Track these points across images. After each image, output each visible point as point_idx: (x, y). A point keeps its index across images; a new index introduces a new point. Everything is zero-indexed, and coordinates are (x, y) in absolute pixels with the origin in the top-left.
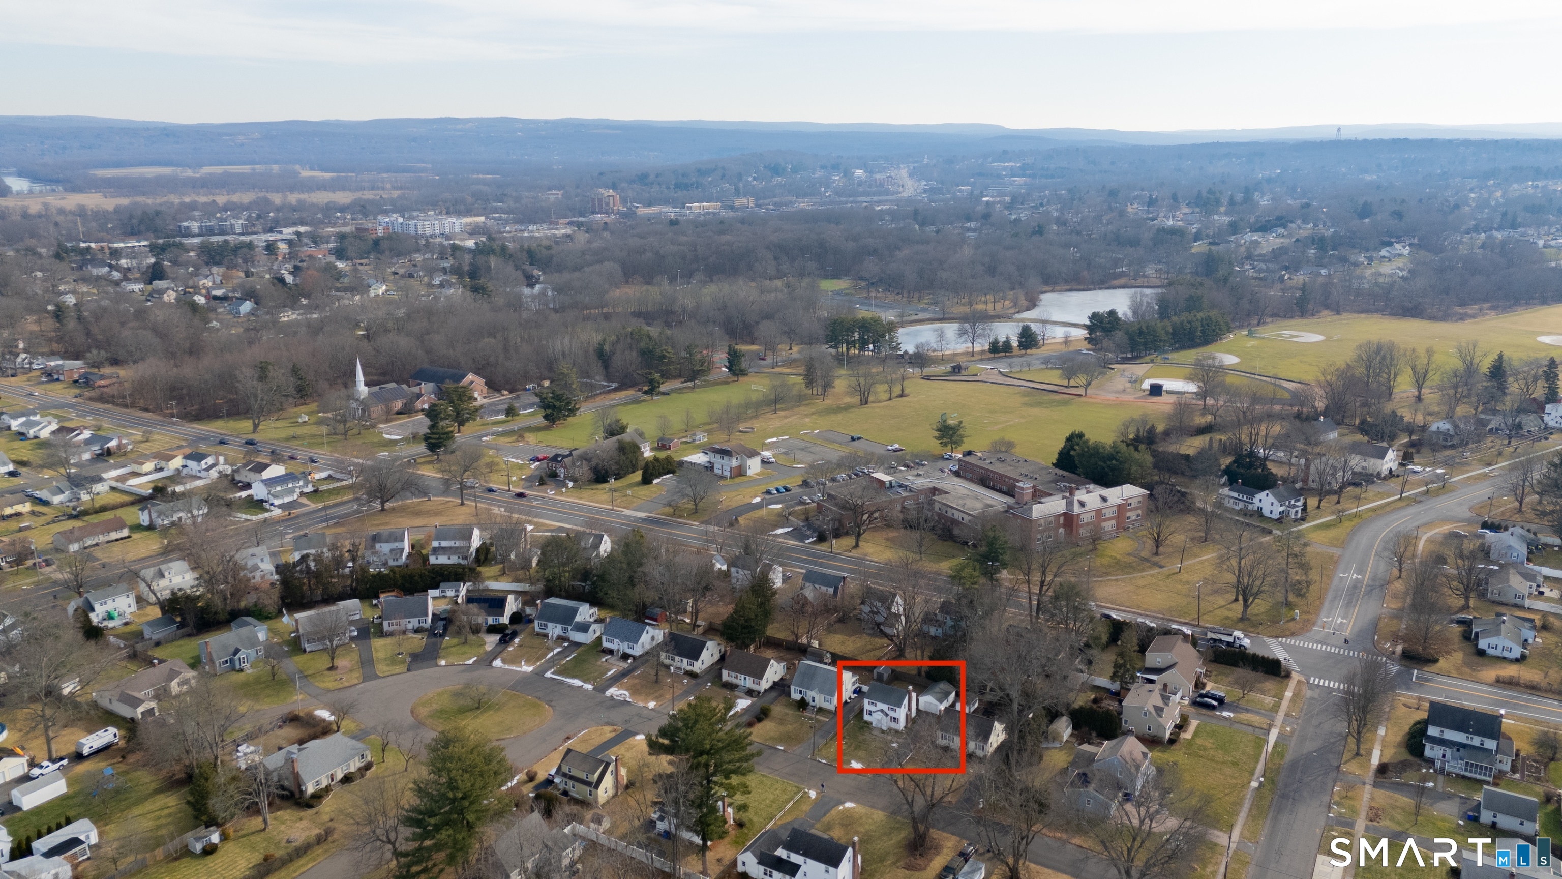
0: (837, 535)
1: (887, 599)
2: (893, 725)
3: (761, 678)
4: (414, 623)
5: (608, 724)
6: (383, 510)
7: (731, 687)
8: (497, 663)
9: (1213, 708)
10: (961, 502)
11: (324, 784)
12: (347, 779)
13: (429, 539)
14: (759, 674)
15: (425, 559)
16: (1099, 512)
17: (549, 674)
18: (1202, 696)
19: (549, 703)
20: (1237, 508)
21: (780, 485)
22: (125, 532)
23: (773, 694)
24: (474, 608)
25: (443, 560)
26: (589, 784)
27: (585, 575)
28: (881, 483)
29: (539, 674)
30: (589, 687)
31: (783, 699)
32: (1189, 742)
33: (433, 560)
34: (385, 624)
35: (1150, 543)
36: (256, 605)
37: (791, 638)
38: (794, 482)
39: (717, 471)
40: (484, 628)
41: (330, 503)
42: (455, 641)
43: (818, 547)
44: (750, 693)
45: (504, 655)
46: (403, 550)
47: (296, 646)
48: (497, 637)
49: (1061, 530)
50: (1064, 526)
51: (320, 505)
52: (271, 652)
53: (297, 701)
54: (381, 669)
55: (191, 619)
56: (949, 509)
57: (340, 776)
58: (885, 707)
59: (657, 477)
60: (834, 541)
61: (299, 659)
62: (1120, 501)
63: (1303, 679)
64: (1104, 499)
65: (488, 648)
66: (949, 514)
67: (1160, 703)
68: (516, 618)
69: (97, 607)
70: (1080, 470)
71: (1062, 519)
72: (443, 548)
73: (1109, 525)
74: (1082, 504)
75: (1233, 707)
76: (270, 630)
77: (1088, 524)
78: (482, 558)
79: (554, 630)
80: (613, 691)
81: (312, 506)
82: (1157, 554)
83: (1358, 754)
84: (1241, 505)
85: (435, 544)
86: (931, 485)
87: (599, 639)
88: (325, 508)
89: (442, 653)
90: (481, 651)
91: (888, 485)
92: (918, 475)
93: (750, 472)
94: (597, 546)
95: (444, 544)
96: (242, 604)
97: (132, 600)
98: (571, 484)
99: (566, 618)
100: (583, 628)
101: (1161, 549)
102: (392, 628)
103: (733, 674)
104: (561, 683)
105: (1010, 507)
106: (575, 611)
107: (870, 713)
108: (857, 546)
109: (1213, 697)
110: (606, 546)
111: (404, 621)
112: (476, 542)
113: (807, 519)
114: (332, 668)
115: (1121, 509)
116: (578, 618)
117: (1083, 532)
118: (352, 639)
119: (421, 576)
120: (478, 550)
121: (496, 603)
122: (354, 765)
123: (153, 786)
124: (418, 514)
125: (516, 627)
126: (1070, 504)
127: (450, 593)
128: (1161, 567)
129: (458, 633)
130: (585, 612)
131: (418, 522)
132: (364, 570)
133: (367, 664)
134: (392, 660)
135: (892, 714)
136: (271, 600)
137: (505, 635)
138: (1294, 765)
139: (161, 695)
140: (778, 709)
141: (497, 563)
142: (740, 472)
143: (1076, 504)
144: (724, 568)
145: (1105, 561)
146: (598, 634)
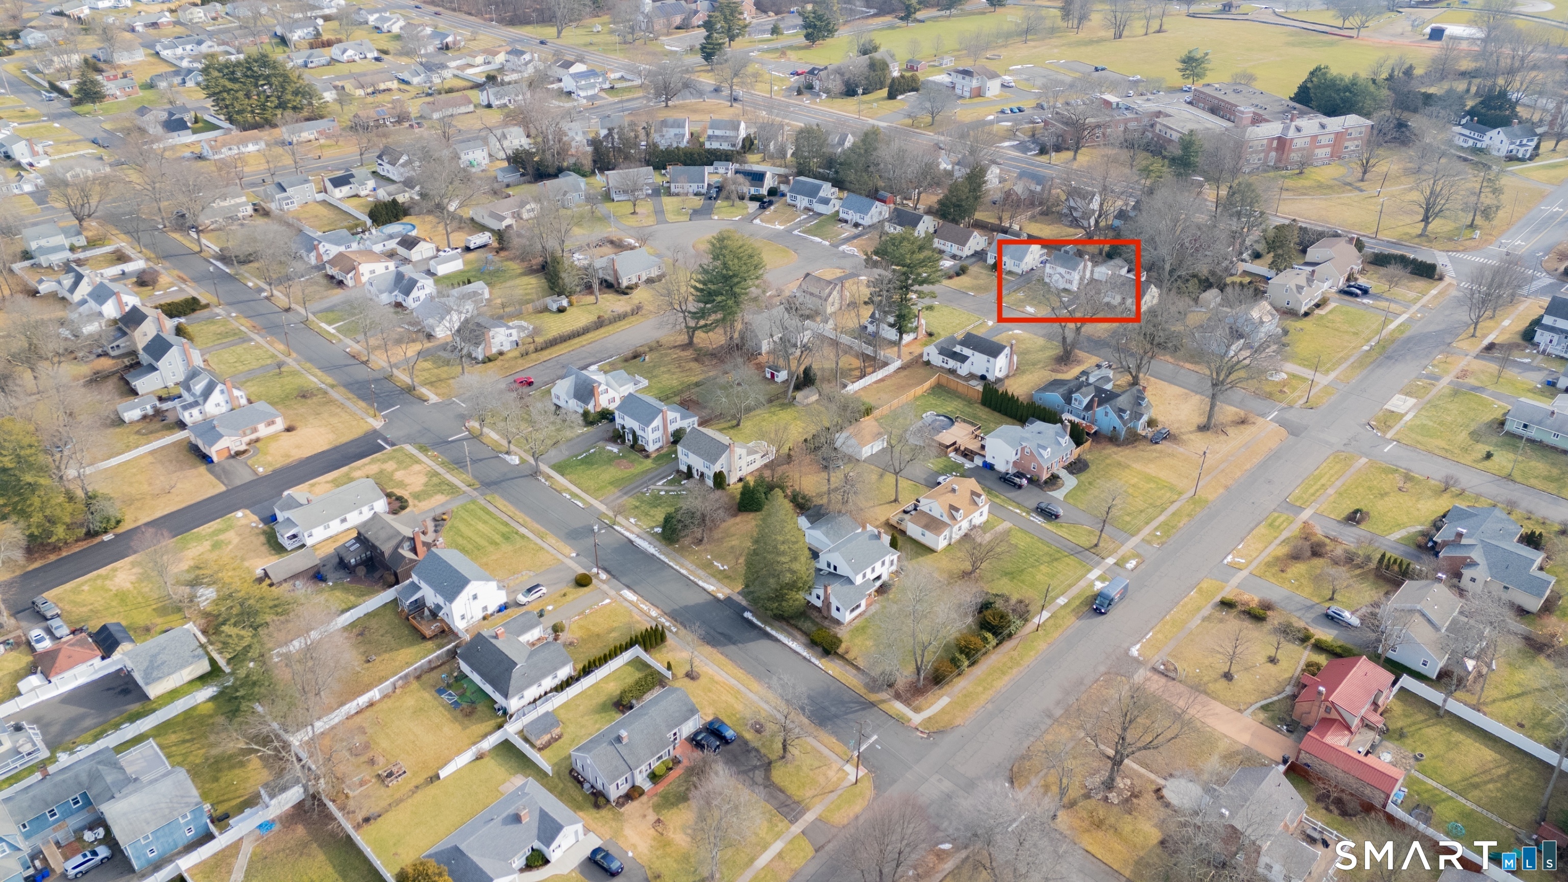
0: (1058, 149)
1: (1087, 197)
2: (1068, 286)
3: (964, 245)
4: (694, 187)
5: (838, 268)
6: (667, 106)
7: (941, 252)
8: (757, 221)
9: (1357, 295)
10: (1182, 124)
11: (634, 281)
12: (650, 281)
13: (704, 130)
14: (963, 242)
15: (702, 145)
16: (1314, 138)
17: (796, 232)
18: (1350, 286)
19: (795, 251)
20: (1465, 145)
21: (1015, 106)
22: (471, 108)
23: (973, 260)
24: (740, 178)
25: (715, 145)
26: (820, 298)
27: (830, 162)
28: (1108, 103)
29: (789, 231)
30: (827, 243)
31: (981, 264)
32: (1322, 317)
33: (708, 145)
34: (672, 185)
35: (1359, 171)
36: (575, 164)
37: (997, 222)
38: (1028, 104)
39: (958, 91)
40: (748, 196)
41: (625, 98)
42: (725, 203)
43: (1038, 158)
44: (954, 257)
45: (762, 216)
46: (684, 135)
47: (607, 197)
48: (757, 204)
49: (1273, 154)
50: (1277, 149)
51: (616, 100)
52: (590, 199)
53: (612, 231)
54: (670, 217)
55: (530, 170)
56: (1169, 131)
57: (644, 278)
58: (1062, 270)
59: (901, 93)
60: (1053, 154)
61: (609, 206)
62: (1340, 129)
63: (1455, 283)
64: (1323, 126)
65: (751, 211)
66: (1168, 136)
67: (1303, 282)
68: (773, 192)
69: (462, 155)
70: (1314, 103)
71: (1275, 143)
72: (717, 137)
73: (1322, 153)
74: (1298, 130)
75: (1377, 297)
76: (587, 184)
77: (1299, 149)
78: (747, 146)
79: (802, 201)
80: (844, 247)
81: (611, 99)
82: (1362, 180)
83: (1473, 336)
84: (1471, 143)
85: (710, 132)
86: (1158, 109)
87: (838, 212)
88: (621, 102)
89: (715, 211)
90: (745, 212)
91: (1114, 106)
92: (1148, 100)
93: (989, 94)
94: (842, 142)
95: (717, 132)
96: (565, 164)
97: (485, 154)
98: (824, 96)
99: (812, 192)
100: (826, 201)
101: (1366, 176)
102: (677, 191)
103: (942, 242)
104: (805, 239)
105: (1227, 129)
106: (819, 188)
107: (1050, 276)
108: (1075, 159)
109: (1359, 288)
110: (849, 141)
111: (686, 185)
112: (743, 134)
113: (1033, 135)
114: (634, 213)
115: (1339, 137)
116: (822, 194)
117: (1295, 156)
118: (648, 195)
119: (699, 155)
120: (744, 140)
121: (758, 178)
122: (654, 273)
123: (519, 271)
124: (695, 111)
125: (772, 198)
126: (1287, 128)
127: (722, 170)
128: (1361, 191)
129: (727, 198)
130: (827, 190)
131: (695, 117)
132: (655, 145)
133: (659, 212)
134: (679, 212)
135: (1067, 276)
136: (587, 163)
137: (763, 203)
138: (1409, 340)
139: (518, 216)
140: (974, 269)
141: (759, 152)
142: (978, 93)
143: (1293, 128)
144: (949, 167)
145: (1307, 183)
146: (836, 208)
